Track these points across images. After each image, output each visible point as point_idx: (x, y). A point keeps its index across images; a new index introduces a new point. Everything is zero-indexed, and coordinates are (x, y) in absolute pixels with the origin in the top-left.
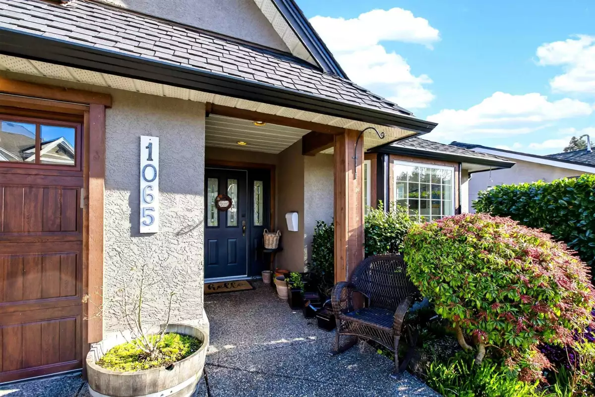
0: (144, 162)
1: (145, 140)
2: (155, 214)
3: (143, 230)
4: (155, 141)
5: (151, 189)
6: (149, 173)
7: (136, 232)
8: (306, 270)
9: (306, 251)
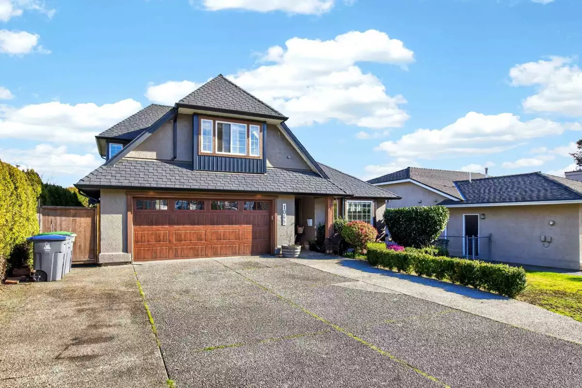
0: (283, 210)
1: (284, 205)
2: (286, 221)
3: (284, 224)
4: (285, 204)
5: (285, 215)
6: (284, 212)
7: (282, 225)
8: (316, 239)
9: (316, 233)
